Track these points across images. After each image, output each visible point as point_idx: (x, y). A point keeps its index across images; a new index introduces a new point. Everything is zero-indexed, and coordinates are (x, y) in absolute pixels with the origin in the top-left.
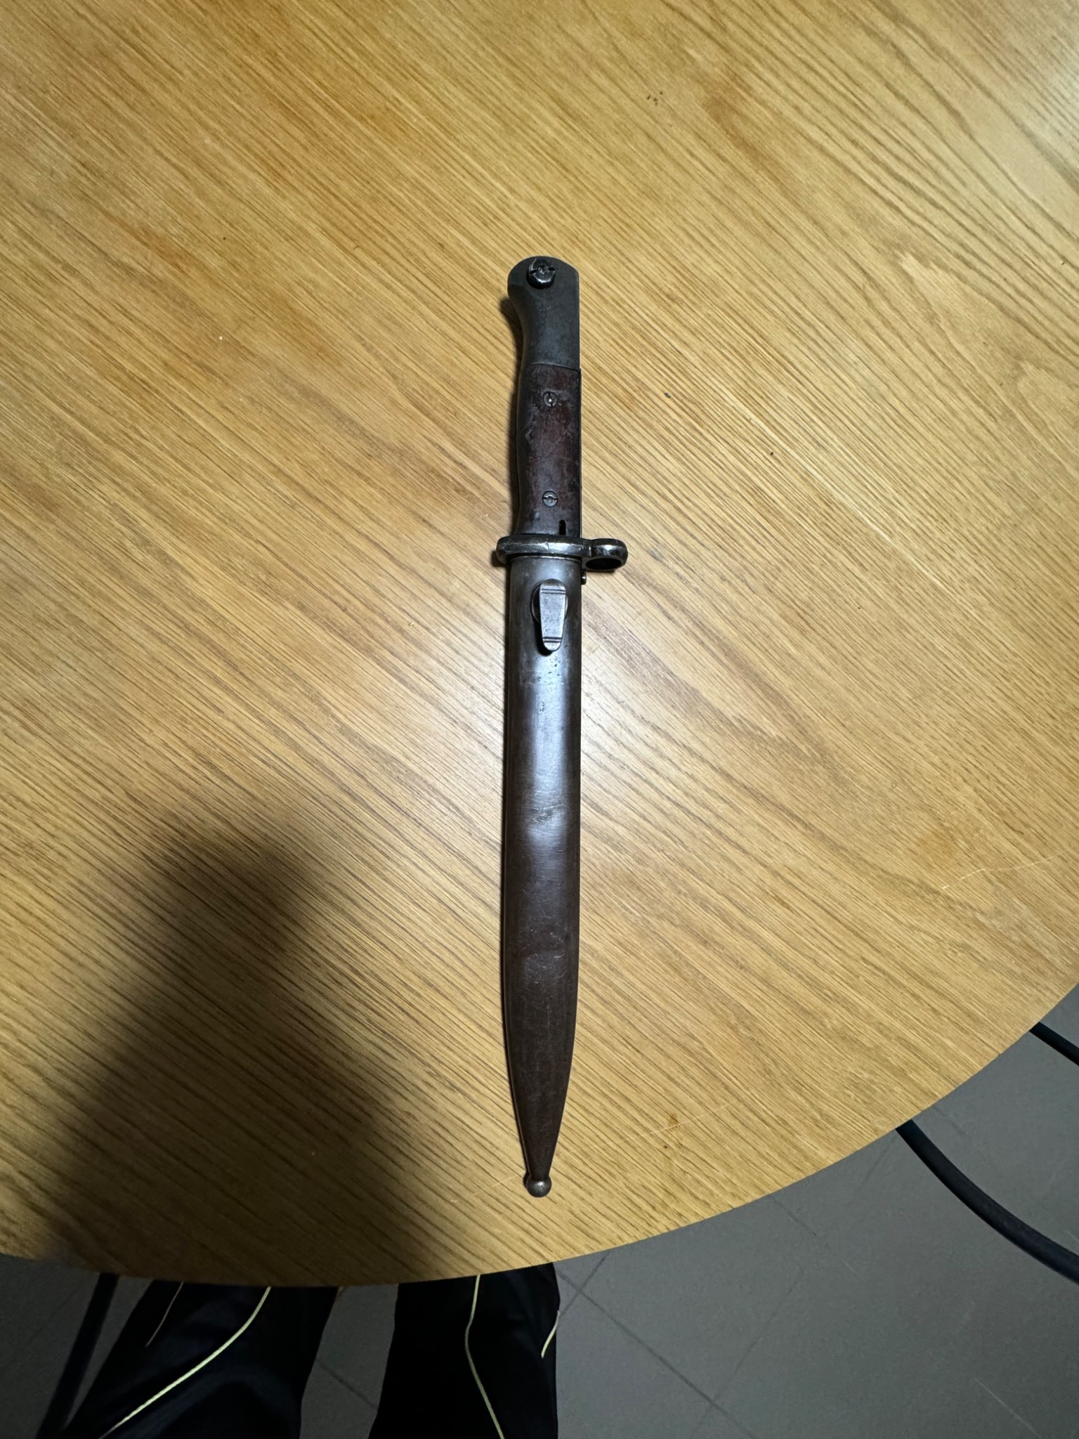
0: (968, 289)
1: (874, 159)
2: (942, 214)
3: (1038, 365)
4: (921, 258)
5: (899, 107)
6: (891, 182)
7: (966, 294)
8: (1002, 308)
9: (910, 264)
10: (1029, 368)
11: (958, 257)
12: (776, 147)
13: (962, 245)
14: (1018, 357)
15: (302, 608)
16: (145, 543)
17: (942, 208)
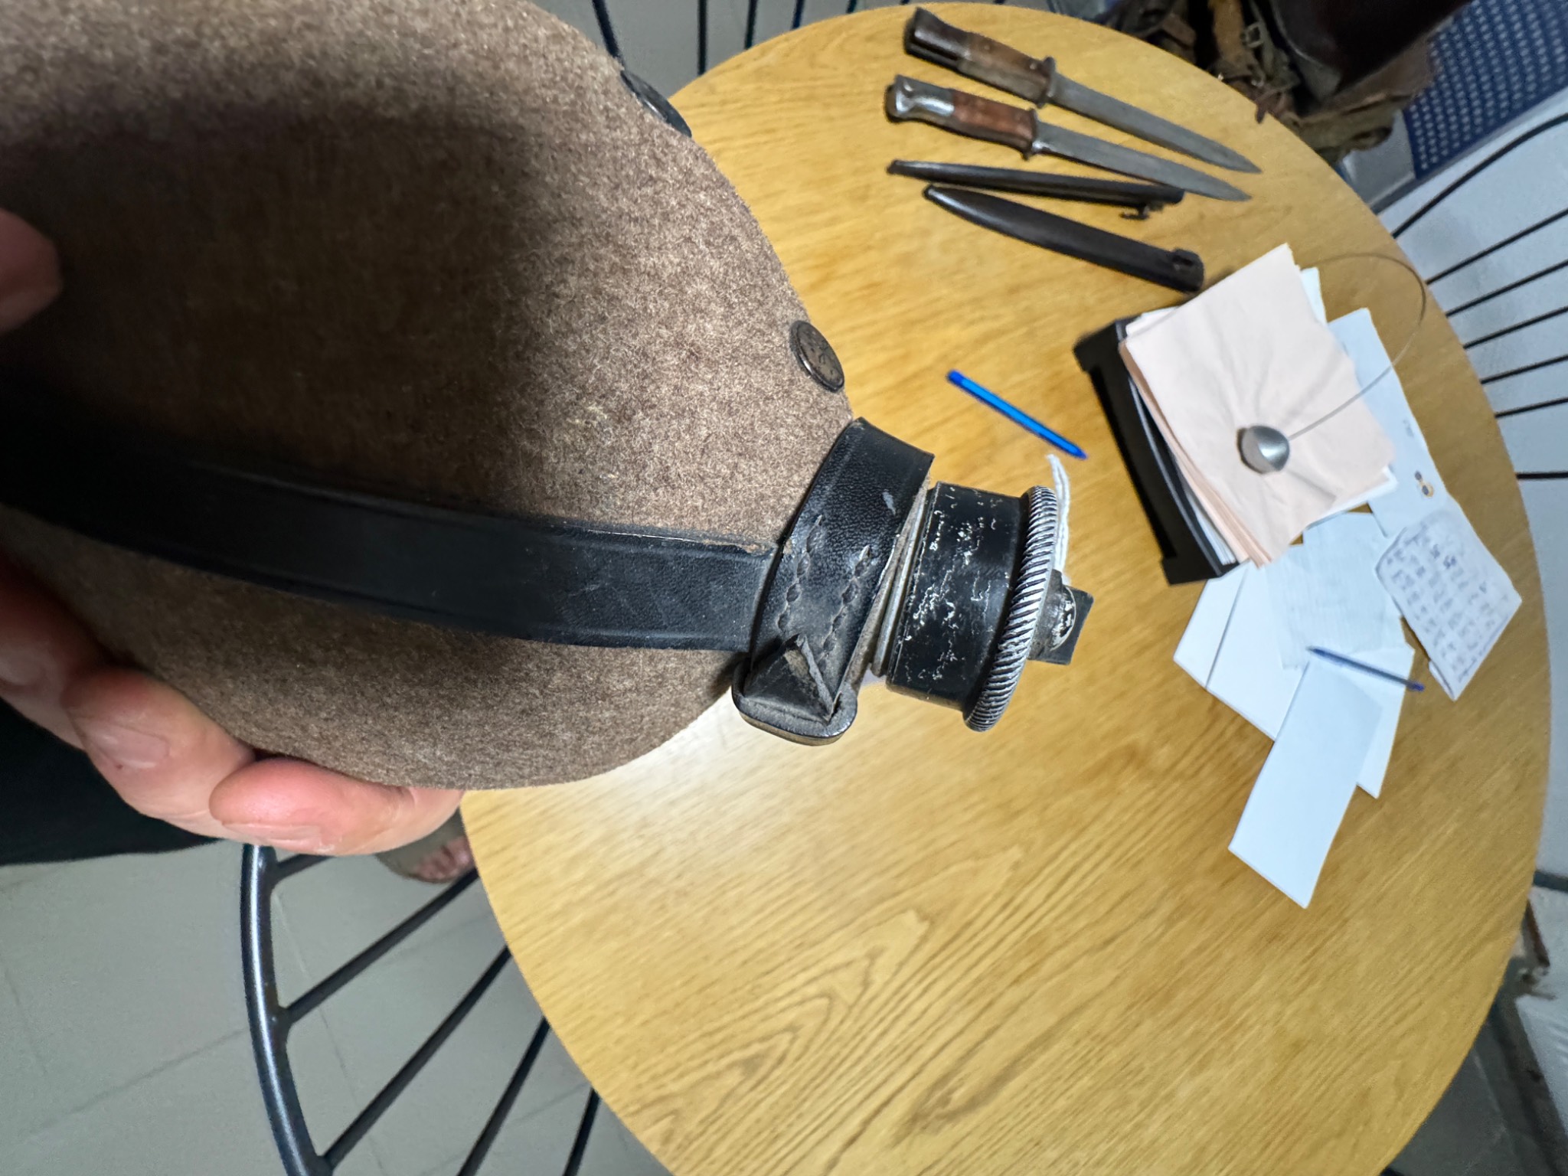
0: (989, 898)
1: (1086, 859)
2: (1041, 901)
3: (924, 939)
4: (1016, 866)
5: (1115, 896)
6: (1070, 865)
7: (985, 894)
8: (969, 924)
9: (1015, 853)
10: (923, 927)
11: (1011, 900)
12: (1104, 782)
13: (1017, 909)
14: (932, 923)
15: (929, 369)
16: (982, 319)
17: (1045, 901)
